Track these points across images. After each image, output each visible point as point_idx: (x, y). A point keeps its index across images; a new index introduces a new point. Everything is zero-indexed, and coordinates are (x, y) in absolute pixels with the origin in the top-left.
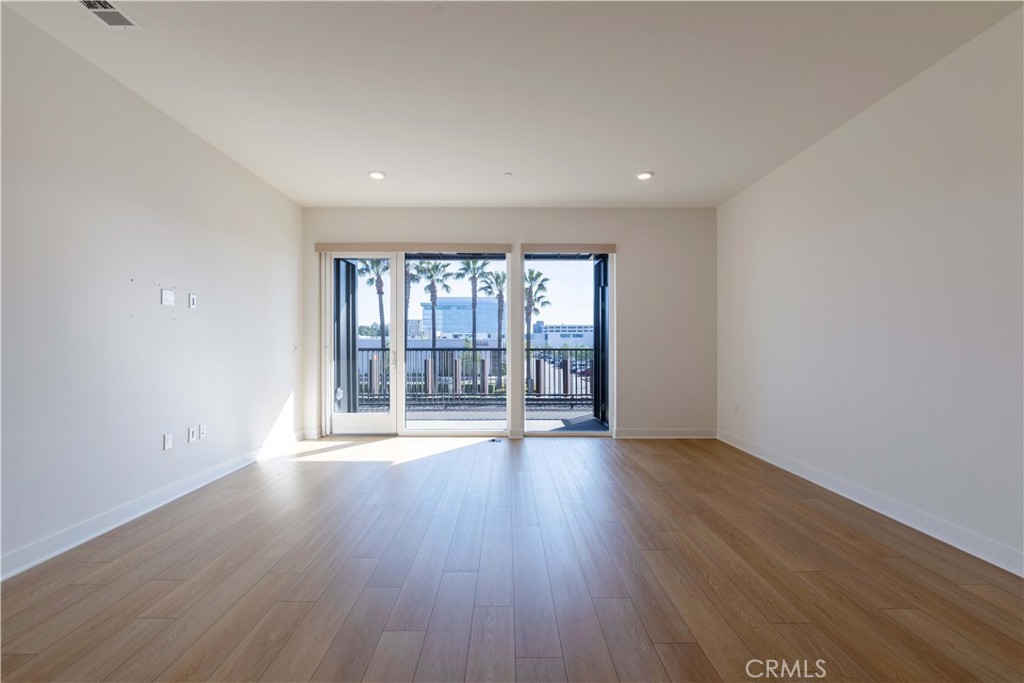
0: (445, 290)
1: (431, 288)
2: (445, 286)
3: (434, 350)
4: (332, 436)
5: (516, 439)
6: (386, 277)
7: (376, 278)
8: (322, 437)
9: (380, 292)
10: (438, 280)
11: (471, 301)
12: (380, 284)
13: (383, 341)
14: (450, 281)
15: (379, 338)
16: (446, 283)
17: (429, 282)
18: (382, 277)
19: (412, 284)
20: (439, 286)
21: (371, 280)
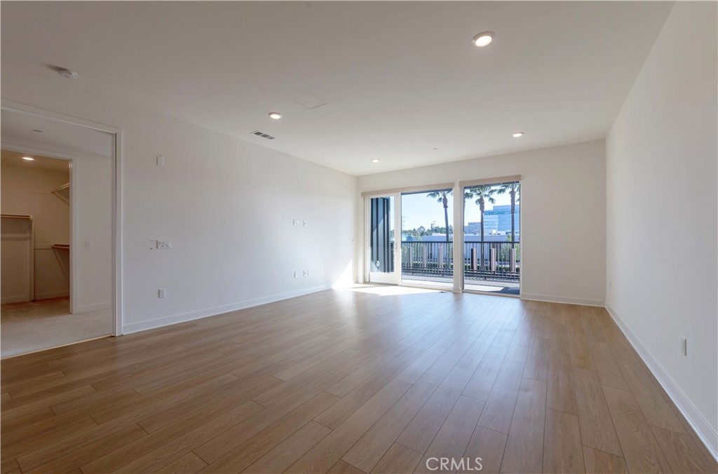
0: (490, 202)
1: (481, 202)
2: (492, 200)
3: (482, 242)
4: (369, 282)
5: (458, 293)
6: (450, 197)
7: (443, 197)
8: (365, 282)
9: (446, 207)
10: (486, 195)
11: (510, 207)
12: (445, 201)
13: (447, 236)
14: (494, 196)
15: (445, 235)
16: (492, 196)
17: (479, 197)
18: (447, 197)
19: (466, 200)
20: (486, 200)
21: (440, 199)
